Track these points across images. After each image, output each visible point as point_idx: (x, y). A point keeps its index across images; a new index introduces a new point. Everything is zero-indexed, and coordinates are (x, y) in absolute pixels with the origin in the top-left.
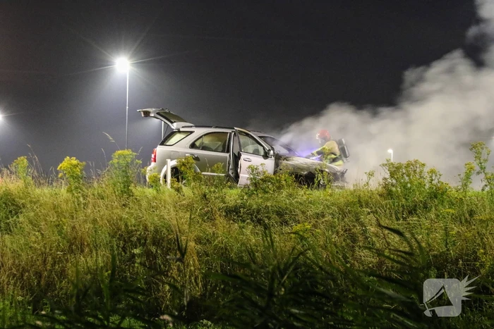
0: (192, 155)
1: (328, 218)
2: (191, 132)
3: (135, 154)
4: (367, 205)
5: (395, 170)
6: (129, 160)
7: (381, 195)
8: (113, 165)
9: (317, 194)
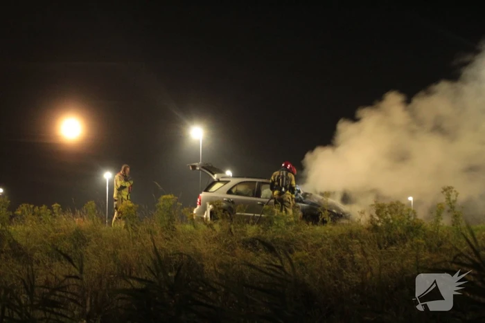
0: (229, 199)
1: (325, 247)
2: (228, 182)
3: (176, 198)
4: (356, 237)
5: (380, 209)
6: (171, 203)
7: (368, 229)
8: (159, 206)
9: (318, 229)
